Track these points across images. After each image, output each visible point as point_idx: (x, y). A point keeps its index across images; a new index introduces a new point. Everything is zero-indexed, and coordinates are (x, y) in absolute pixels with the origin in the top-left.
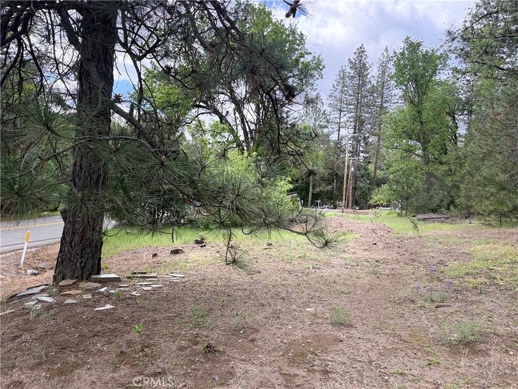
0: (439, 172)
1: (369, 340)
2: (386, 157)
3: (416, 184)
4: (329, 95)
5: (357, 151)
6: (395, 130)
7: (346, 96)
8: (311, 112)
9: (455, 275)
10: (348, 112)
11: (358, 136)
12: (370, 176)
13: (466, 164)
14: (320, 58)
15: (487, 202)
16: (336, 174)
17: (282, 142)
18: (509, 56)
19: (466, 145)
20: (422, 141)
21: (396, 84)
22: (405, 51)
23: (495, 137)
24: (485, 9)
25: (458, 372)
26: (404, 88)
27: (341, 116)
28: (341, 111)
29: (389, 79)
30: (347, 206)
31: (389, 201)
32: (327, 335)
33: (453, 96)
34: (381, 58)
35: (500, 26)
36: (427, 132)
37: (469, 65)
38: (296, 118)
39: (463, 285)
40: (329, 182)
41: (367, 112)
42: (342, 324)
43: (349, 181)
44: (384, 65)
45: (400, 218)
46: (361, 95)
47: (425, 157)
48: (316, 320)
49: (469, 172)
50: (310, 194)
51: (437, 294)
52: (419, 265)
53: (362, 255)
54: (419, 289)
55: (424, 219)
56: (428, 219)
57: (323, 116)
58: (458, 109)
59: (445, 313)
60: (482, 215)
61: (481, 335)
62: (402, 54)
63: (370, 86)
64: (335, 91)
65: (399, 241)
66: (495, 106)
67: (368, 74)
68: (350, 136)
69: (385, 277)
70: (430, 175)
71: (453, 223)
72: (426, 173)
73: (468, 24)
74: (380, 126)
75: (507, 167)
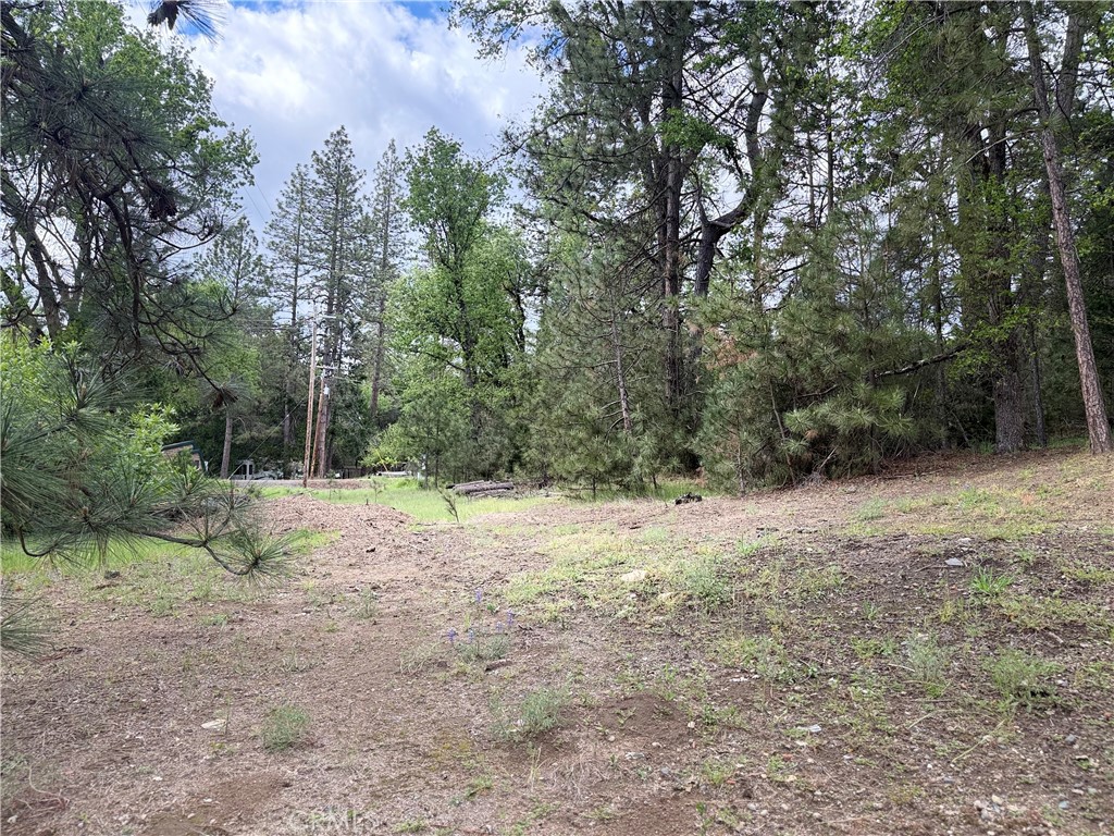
0: (495, 400)
1: (350, 770)
2: (397, 367)
3: (452, 423)
4: (270, 223)
5: (335, 351)
6: (413, 314)
7: (310, 232)
8: (226, 256)
9: (521, 598)
10: (315, 266)
11: (337, 321)
12: (365, 407)
13: (540, 387)
14: (246, 138)
15: (573, 457)
16: (290, 401)
17: (144, 318)
18: (603, 197)
19: (539, 352)
20: (463, 340)
21: (412, 220)
22: (429, 156)
23: (584, 339)
24: (567, 103)
25: (523, 798)
26: (428, 230)
27: (299, 273)
28: (297, 262)
29: (398, 209)
30: (315, 472)
31: (403, 458)
32: (254, 777)
33: (517, 257)
34: (383, 163)
35: (589, 139)
36: (472, 323)
37: (542, 204)
38: (187, 267)
39: (534, 618)
40: (273, 418)
41: (356, 272)
42: (291, 745)
43: (319, 415)
44: (388, 177)
45: (424, 493)
46: (342, 232)
47: (468, 370)
48: (227, 748)
49: (544, 402)
50: (227, 446)
51: (490, 641)
52: (459, 586)
53: (345, 578)
54: (454, 638)
55: (468, 493)
56: (476, 491)
57: (257, 269)
58: (525, 283)
59: (502, 679)
60: (565, 479)
61: (563, 713)
62: (424, 161)
63: (359, 217)
64: (284, 216)
65: (420, 539)
66: (583, 283)
67: (355, 191)
68: (319, 319)
69: (390, 620)
70: (478, 405)
71: (520, 496)
72: (471, 402)
73: (539, 127)
74: (382, 304)
75: (602, 394)
